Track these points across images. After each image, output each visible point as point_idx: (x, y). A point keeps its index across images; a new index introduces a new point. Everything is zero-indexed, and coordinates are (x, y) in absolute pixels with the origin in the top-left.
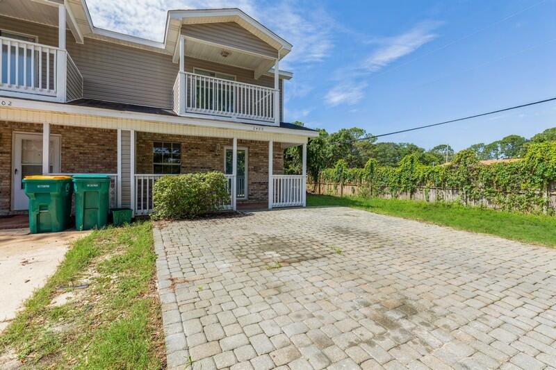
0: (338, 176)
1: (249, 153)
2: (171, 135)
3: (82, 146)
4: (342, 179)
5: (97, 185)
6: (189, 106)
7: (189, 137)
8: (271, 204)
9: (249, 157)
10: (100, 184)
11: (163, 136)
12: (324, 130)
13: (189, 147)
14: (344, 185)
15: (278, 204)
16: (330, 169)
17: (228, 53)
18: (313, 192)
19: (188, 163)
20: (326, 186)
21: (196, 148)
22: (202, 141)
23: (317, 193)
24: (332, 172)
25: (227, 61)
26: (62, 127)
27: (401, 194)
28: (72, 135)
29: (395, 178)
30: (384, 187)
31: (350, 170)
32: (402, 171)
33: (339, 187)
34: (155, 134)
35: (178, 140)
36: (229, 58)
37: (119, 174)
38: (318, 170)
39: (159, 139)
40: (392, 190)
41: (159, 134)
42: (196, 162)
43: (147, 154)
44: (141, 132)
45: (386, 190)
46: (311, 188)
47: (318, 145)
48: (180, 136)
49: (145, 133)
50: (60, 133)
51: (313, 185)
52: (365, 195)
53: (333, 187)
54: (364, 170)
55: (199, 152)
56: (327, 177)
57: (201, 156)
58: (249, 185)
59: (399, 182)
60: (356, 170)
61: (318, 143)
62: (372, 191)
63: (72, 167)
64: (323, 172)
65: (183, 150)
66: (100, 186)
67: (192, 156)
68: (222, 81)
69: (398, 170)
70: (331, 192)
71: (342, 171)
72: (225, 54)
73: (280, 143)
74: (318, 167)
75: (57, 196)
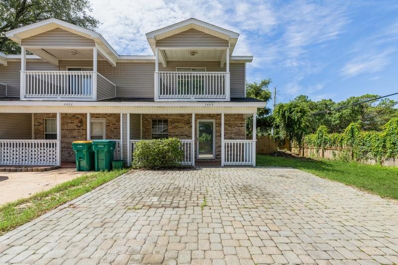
0: (318, 141)
1: (216, 124)
2: (162, 115)
3: (115, 124)
4: (323, 144)
5: (103, 146)
6: (161, 94)
7: (172, 115)
8: (223, 162)
9: (217, 126)
10: (104, 145)
11: (156, 115)
12: (330, 100)
13: (173, 122)
14: (325, 149)
15: (229, 163)
16: (312, 135)
17: (194, 53)
18: (298, 155)
19: (173, 133)
20: (309, 150)
21: (178, 122)
22: (181, 117)
23: (301, 155)
24: (313, 137)
25: (196, 58)
26: (106, 114)
27: (387, 159)
28: (110, 118)
29: (379, 142)
30: (366, 152)
31: (330, 136)
32: (387, 135)
33: (321, 151)
34: (152, 115)
35: (166, 117)
36: (196, 55)
37: (121, 140)
38: (301, 136)
39: (154, 117)
40: (375, 155)
41: (155, 115)
42: (177, 131)
43: (148, 127)
44: (144, 114)
45: (370, 155)
46: (296, 151)
47: (299, 114)
48: (167, 115)
49: (146, 114)
50: (105, 117)
51: (298, 149)
52: (345, 160)
53: (315, 151)
54: (344, 134)
55: (179, 125)
56: (310, 142)
57: (180, 127)
58: (216, 147)
59: (384, 147)
60: (336, 135)
61: (300, 112)
62: (353, 156)
63: (111, 136)
64: (306, 138)
65: (169, 124)
66: (104, 147)
67: (175, 127)
68: (195, 73)
69: (383, 134)
70: (313, 155)
71: (322, 136)
72: (193, 53)
73: (242, 114)
74: (302, 133)
75: (86, 152)
